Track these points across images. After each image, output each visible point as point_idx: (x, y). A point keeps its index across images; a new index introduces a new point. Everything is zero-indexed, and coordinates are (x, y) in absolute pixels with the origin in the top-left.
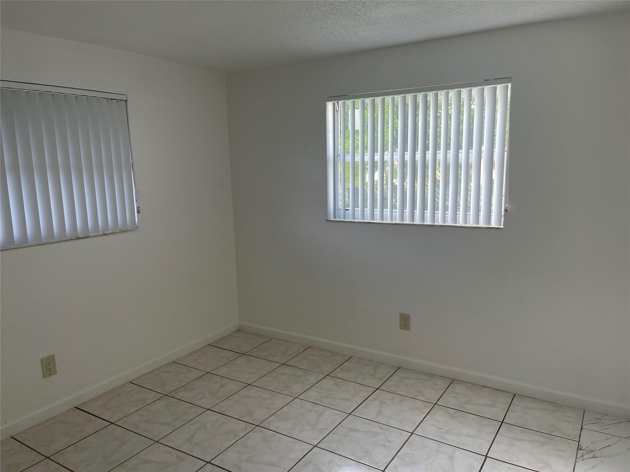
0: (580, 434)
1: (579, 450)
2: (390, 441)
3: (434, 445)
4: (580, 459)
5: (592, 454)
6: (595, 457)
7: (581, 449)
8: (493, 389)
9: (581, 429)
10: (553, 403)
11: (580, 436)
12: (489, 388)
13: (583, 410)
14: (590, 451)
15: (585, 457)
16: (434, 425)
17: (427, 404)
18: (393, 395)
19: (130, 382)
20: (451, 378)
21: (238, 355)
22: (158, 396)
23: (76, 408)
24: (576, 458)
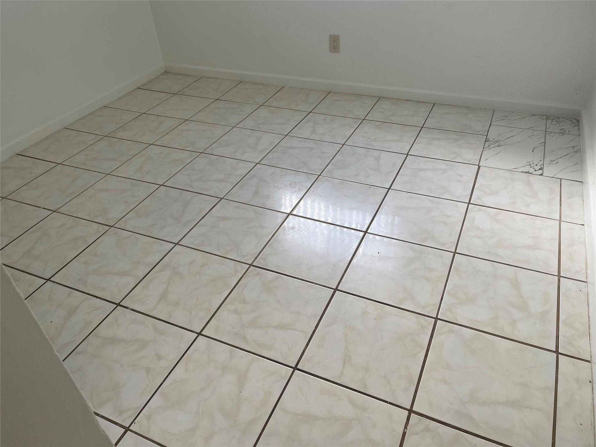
0: (489, 130)
1: (487, 142)
2: (324, 153)
3: (363, 151)
4: (487, 148)
5: (498, 144)
6: (499, 146)
7: (488, 141)
8: (416, 101)
9: (490, 126)
10: (467, 107)
11: (488, 131)
12: (412, 101)
13: (493, 111)
14: (496, 142)
15: (491, 147)
16: (362, 136)
17: (356, 120)
18: (324, 116)
19: (65, 128)
20: (378, 97)
21: (170, 95)
22: (98, 138)
23: (17, 154)
24: (484, 148)
